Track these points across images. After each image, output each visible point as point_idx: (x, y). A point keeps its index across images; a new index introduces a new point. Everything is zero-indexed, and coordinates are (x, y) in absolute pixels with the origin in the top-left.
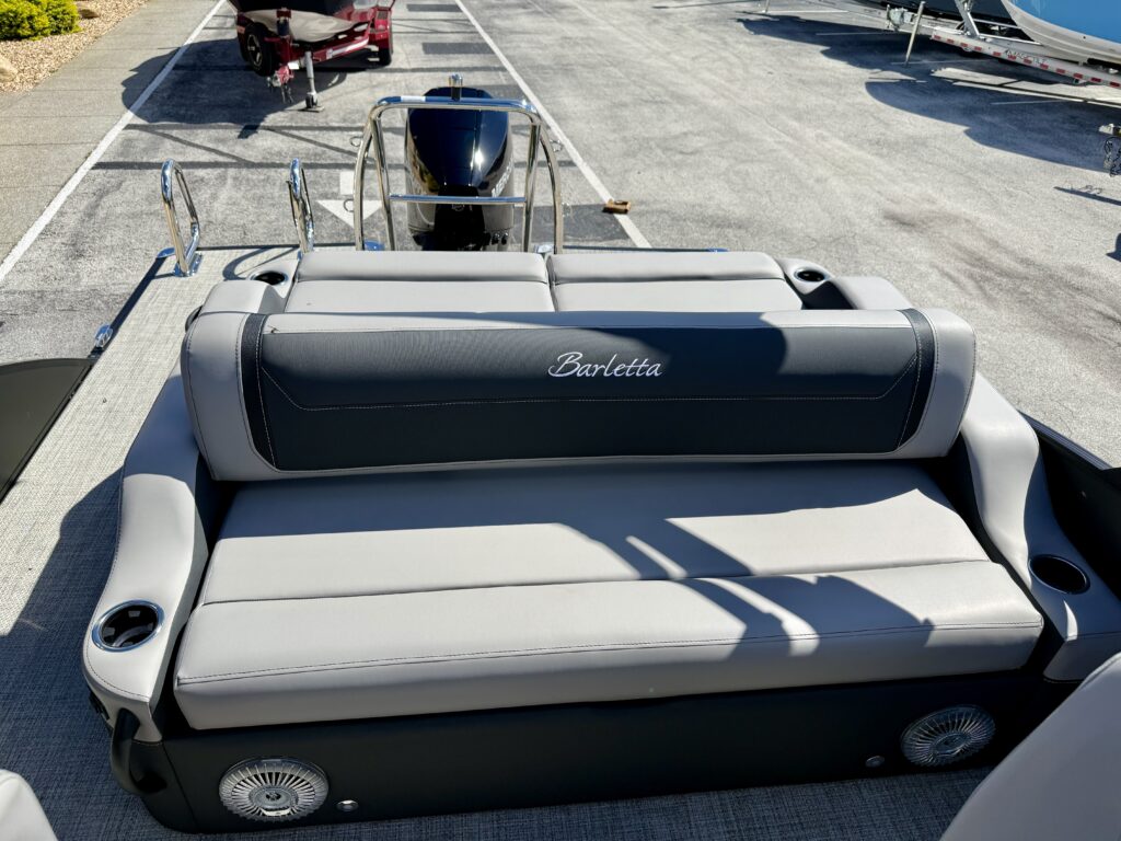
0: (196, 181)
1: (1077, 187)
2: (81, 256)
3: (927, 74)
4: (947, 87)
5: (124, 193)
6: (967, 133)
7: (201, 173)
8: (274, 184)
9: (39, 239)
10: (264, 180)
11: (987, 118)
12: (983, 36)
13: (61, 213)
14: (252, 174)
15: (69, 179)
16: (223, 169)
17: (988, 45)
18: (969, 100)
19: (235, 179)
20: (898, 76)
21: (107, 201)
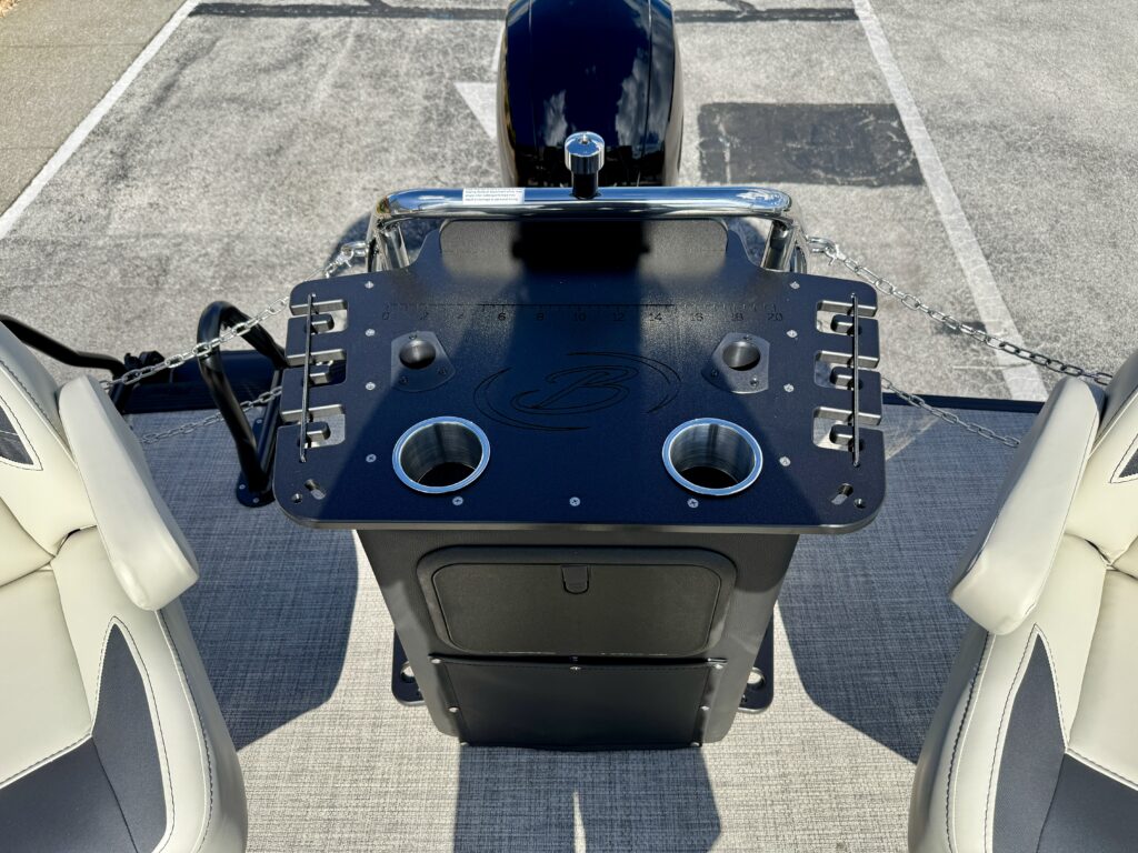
0: (308, 41)
2: (125, 177)
5: (212, 60)
7: (317, 24)
8: (407, 48)
9: (87, 142)
10: (394, 41)
13: (128, 96)
14: (384, 28)
15: (158, 32)
16: (347, 19)
19: (359, 37)
21: (188, 77)
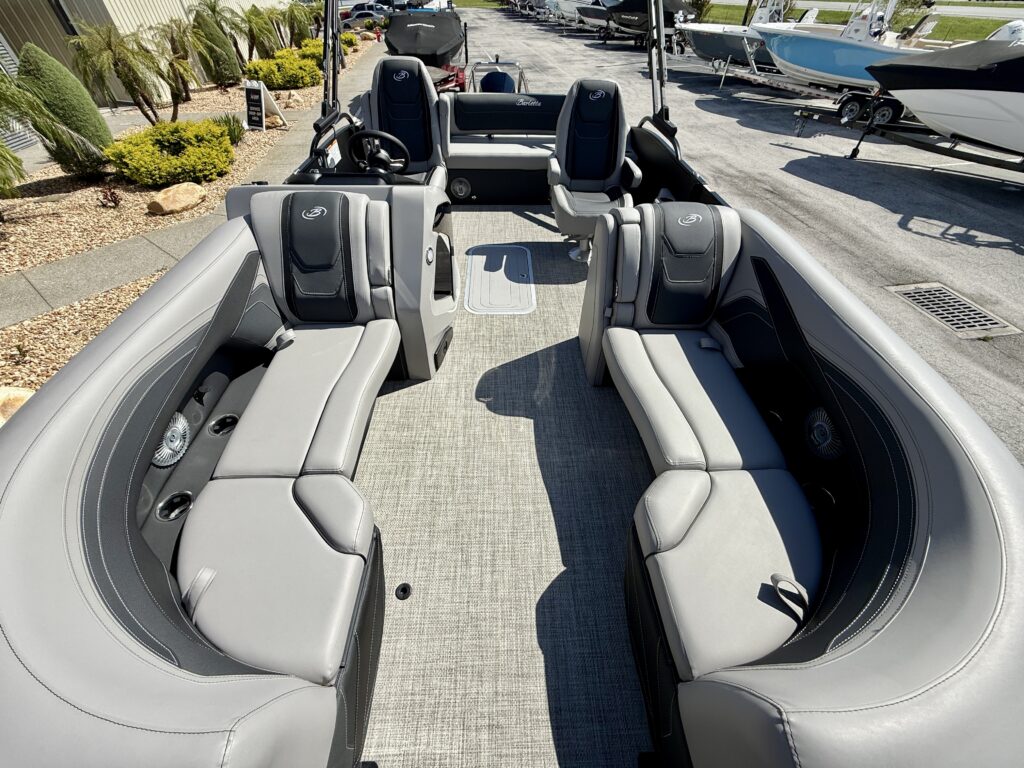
1: (781, 143)
3: (729, 95)
4: (738, 101)
6: (738, 122)
11: (751, 115)
12: (759, 73)
17: (761, 78)
18: (746, 107)
20: (714, 97)
